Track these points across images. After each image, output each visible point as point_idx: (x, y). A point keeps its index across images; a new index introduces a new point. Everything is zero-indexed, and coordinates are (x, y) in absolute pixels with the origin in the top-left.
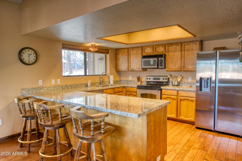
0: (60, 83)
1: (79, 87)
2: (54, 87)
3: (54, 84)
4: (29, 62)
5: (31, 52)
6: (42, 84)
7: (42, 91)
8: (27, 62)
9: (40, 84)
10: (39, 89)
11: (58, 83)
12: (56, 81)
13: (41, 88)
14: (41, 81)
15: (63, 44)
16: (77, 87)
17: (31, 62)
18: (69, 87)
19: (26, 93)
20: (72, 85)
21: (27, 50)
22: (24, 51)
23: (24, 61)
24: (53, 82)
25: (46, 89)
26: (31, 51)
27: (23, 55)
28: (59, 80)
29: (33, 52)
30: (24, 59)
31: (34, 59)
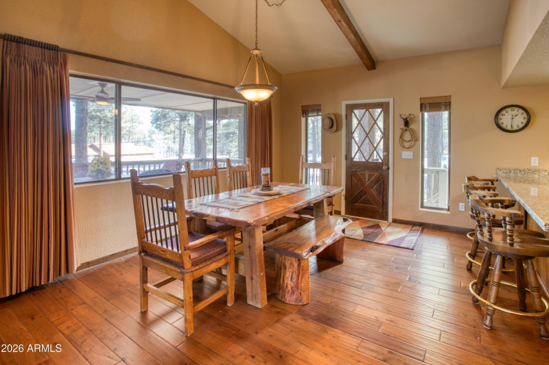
4: (512, 127)
5: (516, 111)
6: (537, 164)
7: (536, 176)
8: (509, 128)
9: (533, 164)
10: (531, 172)
13: (534, 171)
14: (537, 158)
17: (515, 128)
19: (504, 175)
21: (509, 109)
22: (503, 112)
23: (504, 126)
25: (546, 173)
26: (516, 109)
27: (502, 117)
29: (521, 111)
30: (502, 123)
31: (522, 123)
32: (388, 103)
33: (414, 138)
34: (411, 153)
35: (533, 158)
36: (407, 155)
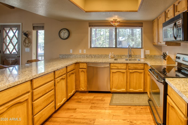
0: (85, 53)
1: (102, 57)
2: (80, 55)
3: (81, 53)
4: (64, 37)
6: (72, 52)
7: (71, 57)
9: (71, 52)
10: (70, 55)
11: (84, 53)
12: (83, 51)
14: (72, 50)
15: (89, 23)
16: (101, 57)
18: (93, 56)
20: (96, 55)
21: (63, 30)
22: (61, 31)
23: (61, 37)
24: (80, 51)
25: (74, 56)
26: (65, 30)
27: (61, 33)
28: (85, 50)
29: (67, 31)
31: (67, 36)
32: (20, 25)
33: (30, 42)
34: (29, 49)
35: (71, 50)
36: (27, 50)
